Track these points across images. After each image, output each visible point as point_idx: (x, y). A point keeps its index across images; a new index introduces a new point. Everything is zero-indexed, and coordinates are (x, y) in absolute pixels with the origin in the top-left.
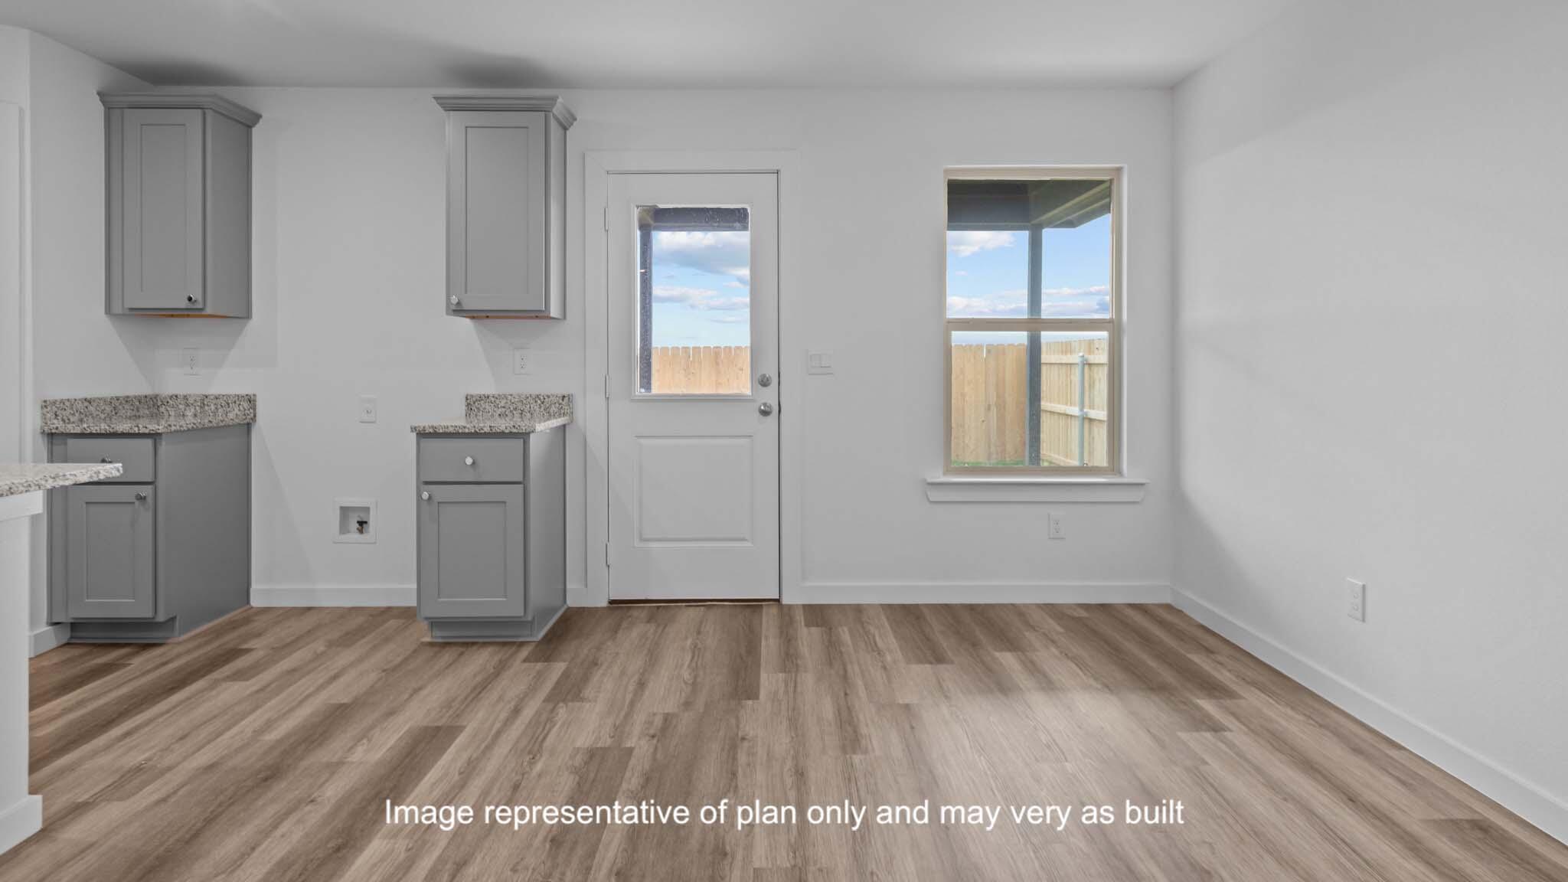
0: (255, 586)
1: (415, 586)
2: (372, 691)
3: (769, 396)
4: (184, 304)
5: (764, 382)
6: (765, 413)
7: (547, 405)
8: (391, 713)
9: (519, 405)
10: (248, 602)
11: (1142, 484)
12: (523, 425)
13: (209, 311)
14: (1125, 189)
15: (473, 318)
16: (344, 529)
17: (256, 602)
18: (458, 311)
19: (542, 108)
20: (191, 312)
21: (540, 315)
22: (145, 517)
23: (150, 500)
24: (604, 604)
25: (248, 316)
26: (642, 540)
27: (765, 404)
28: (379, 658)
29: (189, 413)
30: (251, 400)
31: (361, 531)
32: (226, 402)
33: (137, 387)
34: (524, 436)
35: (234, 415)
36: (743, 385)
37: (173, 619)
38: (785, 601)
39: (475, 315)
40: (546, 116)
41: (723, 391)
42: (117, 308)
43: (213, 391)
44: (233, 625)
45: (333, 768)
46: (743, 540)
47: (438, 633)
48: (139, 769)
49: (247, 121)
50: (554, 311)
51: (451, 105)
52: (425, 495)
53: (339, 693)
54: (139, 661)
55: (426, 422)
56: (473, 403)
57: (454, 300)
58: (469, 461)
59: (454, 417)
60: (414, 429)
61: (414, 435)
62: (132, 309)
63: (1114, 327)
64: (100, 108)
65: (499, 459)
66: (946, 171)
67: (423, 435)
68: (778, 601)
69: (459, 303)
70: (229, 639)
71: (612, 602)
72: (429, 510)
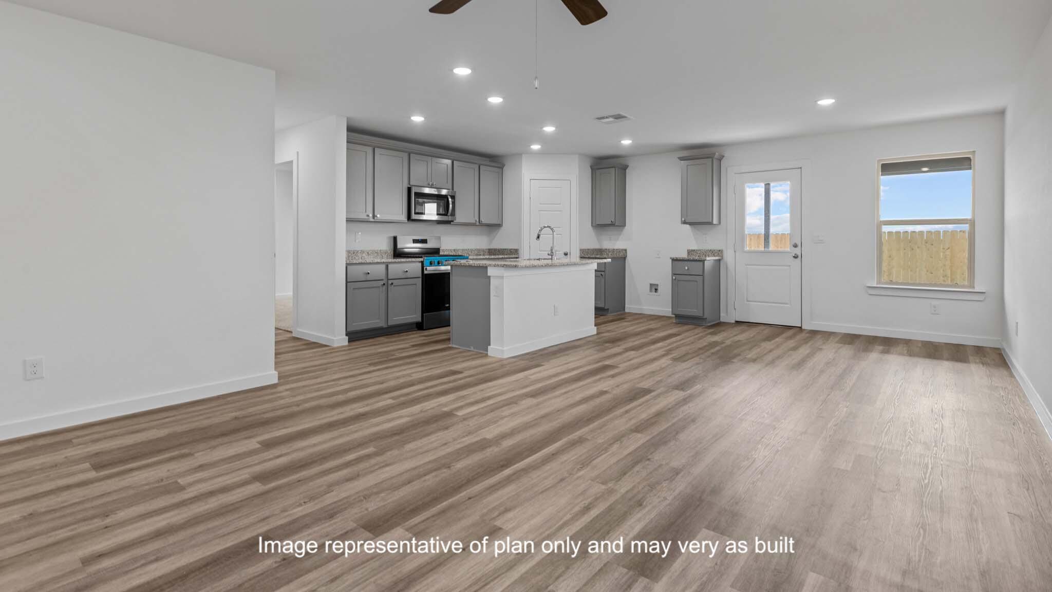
0: (626, 306)
1: (671, 310)
2: (660, 327)
3: (797, 251)
4: (610, 223)
5: (795, 246)
6: (796, 257)
7: (712, 252)
8: (664, 331)
9: (705, 254)
10: (624, 310)
11: (984, 293)
12: (703, 258)
13: (616, 224)
14: (977, 161)
15: (690, 225)
16: (651, 291)
17: (627, 311)
18: (685, 223)
19: (710, 157)
20: (612, 225)
21: (711, 223)
22: (603, 281)
23: (604, 276)
24: (733, 322)
25: (625, 226)
26: (748, 301)
27: (796, 254)
28: (662, 323)
29: (610, 254)
30: (626, 250)
31: (656, 292)
32: (619, 251)
33: (597, 247)
34: (703, 261)
35: (621, 254)
36: (788, 248)
37: (608, 309)
38: (803, 328)
39: (691, 224)
40: (712, 160)
41: (780, 249)
42: (594, 225)
43: (616, 247)
44: (621, 314)
45: (651, 335)
46: (786, 304)
47: (677, 320)
48: (610, 330)
49: (624, 168)
50: (715, 222)
51: (681, 159)
52: (674, 278)
53: (650, 327)
54: (602, 317)
55: (675, 256)
56: (690, 252)
57: (683, 219)
58: (686, 268)
59: (684, 255)
60: (671, 258)
61: (671, 260)
62: (598, 225)
63: (972, 223)
64: (590, 170)
65: (695, 268)
66: (879, 161)
67: (674, 260)
68: (801, 327)
69: (685, 220)
70: (623, 316)
71: (737, 322)
72: (675, 283)
